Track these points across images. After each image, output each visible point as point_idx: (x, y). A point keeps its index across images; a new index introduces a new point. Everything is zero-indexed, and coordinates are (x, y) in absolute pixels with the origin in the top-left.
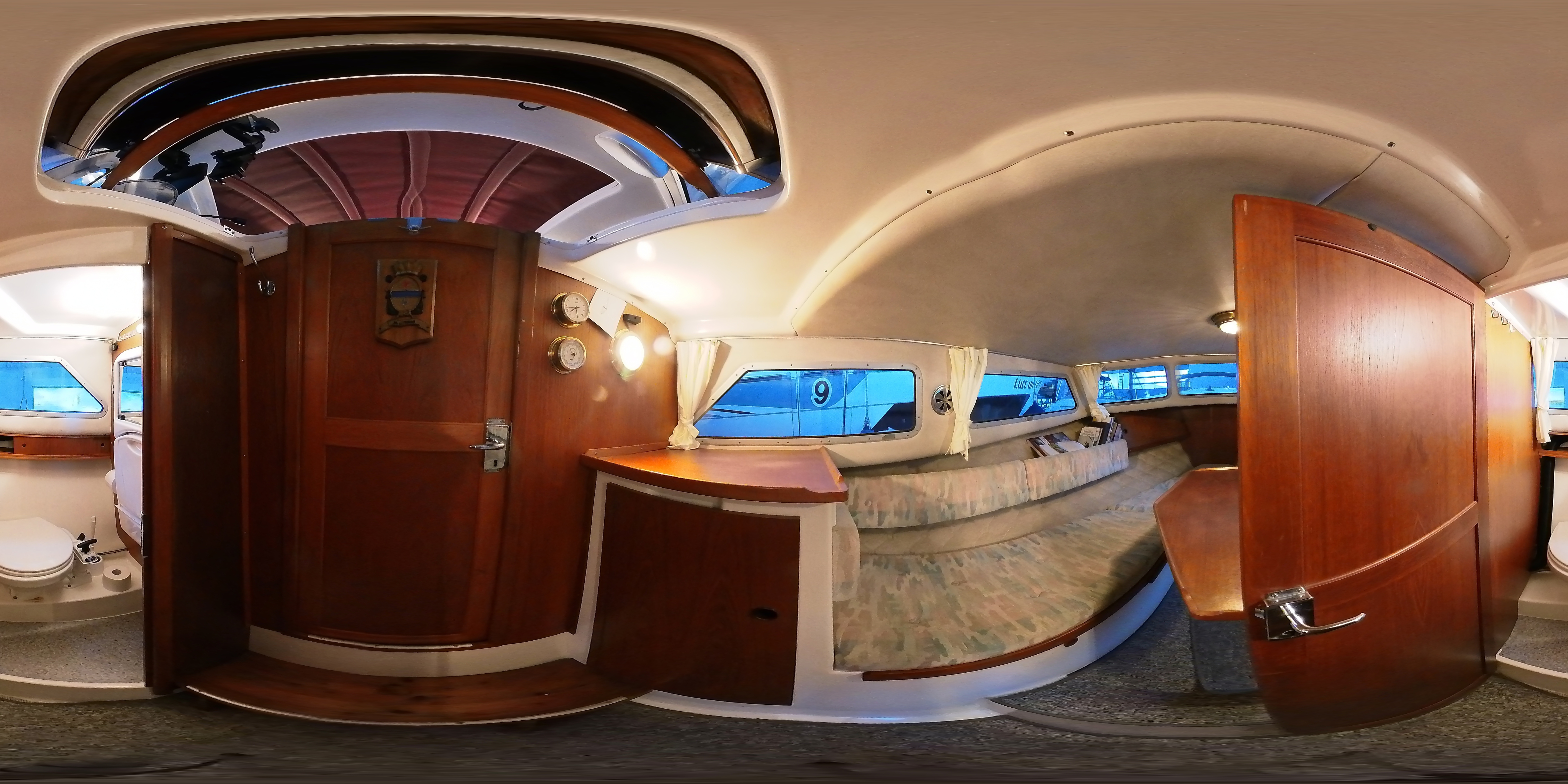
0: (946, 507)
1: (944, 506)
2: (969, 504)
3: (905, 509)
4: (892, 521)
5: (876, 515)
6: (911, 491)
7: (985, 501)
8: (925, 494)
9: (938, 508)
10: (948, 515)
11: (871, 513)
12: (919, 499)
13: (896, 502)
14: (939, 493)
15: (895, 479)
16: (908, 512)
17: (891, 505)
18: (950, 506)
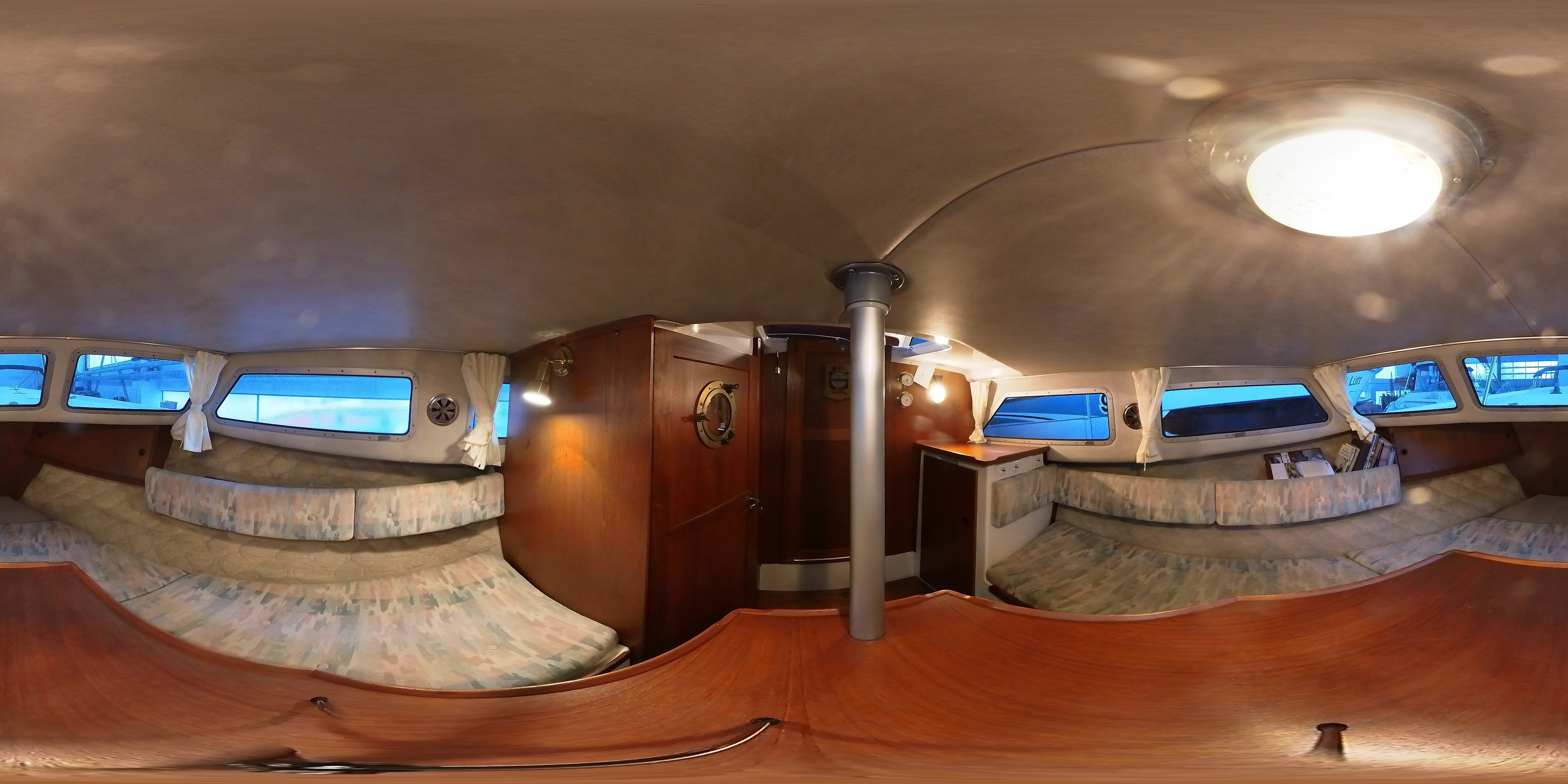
0: (1129, 507)
1: (1127, 505)
2: (1149, 509)
3: (1098, 498)
4: (1088, 506)
5: (1079, 499)
6: (1104, 487)
7: (1165, 511)
8: (1113, 492)
9: (1122, 505)
10: (1130, 514)
11: (1076, 496)
12: (1109, 494)
13: (1092, 492)
14: (1125, 492)
15: (1095, 475)
16: (1100, 501)
17: (1089, 494)
18: (1133, 507)
